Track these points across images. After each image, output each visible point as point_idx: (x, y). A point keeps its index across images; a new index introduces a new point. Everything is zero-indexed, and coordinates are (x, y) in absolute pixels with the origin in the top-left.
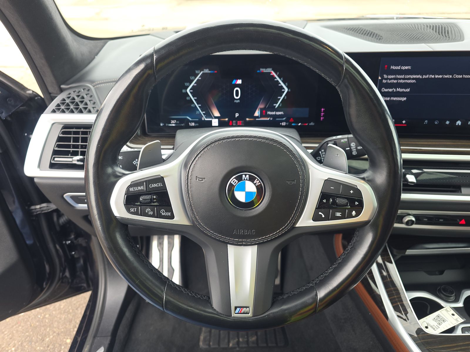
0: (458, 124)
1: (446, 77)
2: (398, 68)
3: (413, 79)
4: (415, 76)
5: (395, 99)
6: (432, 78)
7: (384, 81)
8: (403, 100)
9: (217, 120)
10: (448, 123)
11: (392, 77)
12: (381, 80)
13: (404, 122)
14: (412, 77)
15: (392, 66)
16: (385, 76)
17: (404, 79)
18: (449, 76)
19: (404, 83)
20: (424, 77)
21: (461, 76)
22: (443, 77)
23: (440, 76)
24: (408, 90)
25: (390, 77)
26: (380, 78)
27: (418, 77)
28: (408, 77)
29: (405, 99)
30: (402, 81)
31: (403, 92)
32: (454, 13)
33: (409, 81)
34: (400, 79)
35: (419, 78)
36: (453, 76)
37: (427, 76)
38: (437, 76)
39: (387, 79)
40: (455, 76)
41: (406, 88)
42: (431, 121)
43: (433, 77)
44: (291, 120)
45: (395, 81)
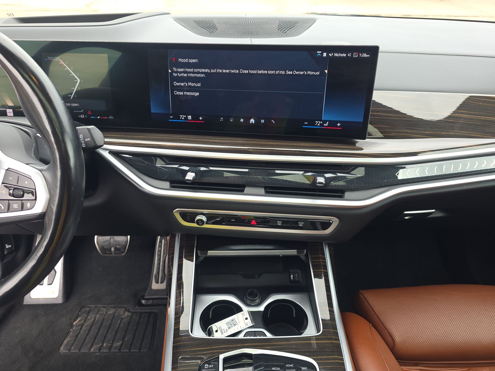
0: (252, 122)
1: (233, 71)
2: (186, 61)
3: (202, 73)
4: (203, 71)
5: (188, 93)
6: (219, 73)
7: (175, 75)
8: (196, 95)
9: (11, 110)
10: (242, 120)
11: (182, 70)
12: (172, 73)
13: (201, 118)
14: (201, 70)
15: (180, 59)
16: (175, 69)
17: (193, 73)
18: (236, 71)
19: (194, 77)
20: (212, 71)
21: (247, 72)
22: (230, 71)
23: (228, 71)
24: (199, 85)
25: (179, 70)
26: (170, 71)
27: (206, 71)
28: (197, 70)
29: (198, 94)
30: (191, 75)
31: (195, 86)
32: (461, 16)
33: (199, 75)
34: (190, 73)
35: (208, 72)
36: (239, 71)
37: (215, 71)
38: (224, 71)
39: (177, 72)
40: (241, 71)
41: (197, 83)
42: (227, 118)
43: (221, 71)
44: (89, 113)
45: (185, 75)
